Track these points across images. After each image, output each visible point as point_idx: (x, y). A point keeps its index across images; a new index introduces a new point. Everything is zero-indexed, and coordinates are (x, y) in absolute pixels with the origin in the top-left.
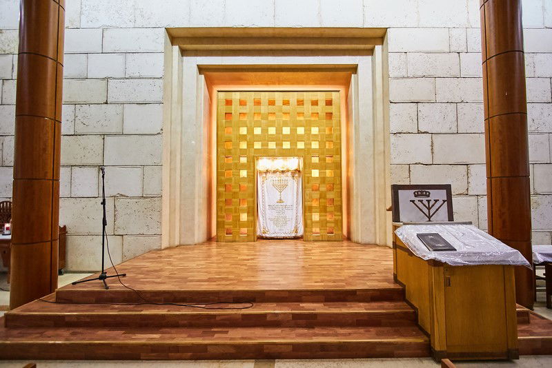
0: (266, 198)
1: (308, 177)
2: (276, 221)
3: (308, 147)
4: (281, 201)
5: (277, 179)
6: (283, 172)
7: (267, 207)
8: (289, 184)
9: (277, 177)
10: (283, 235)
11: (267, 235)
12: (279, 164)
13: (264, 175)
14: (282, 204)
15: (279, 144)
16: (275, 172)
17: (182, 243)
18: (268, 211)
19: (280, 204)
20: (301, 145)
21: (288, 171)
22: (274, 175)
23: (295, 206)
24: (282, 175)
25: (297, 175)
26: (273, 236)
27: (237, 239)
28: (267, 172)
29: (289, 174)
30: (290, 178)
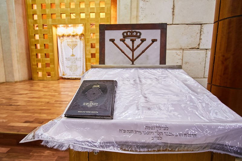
0: (64, 53)
1: (88, 38)
2: (71, 68)
3: (88, 17)
4: (73, 55)
5: (70, 40)
6: (73, 36)
7: (65, 59)
8: (78, 44)
9: (70, 39)
10: (75, 77)
11: (66, 77)
12: (71, 30)
13: (62, 38)
14: (74, 57)
15: (69, 15)
16: (68, 36)
17: (7, 81)
18: (65, 61)
19: (72, 57)
20: (83, 16)
21: (77, 35)
22: (68, 38)
23: (82, 58)
24: (73, 38)
25: (82, 38)
26: (69, 77)
27: (45, 79)
28: (63, 36)
29: (78, 37)
30: (78, 40)
